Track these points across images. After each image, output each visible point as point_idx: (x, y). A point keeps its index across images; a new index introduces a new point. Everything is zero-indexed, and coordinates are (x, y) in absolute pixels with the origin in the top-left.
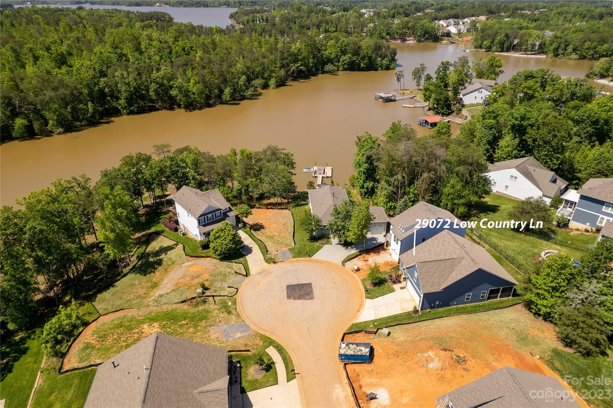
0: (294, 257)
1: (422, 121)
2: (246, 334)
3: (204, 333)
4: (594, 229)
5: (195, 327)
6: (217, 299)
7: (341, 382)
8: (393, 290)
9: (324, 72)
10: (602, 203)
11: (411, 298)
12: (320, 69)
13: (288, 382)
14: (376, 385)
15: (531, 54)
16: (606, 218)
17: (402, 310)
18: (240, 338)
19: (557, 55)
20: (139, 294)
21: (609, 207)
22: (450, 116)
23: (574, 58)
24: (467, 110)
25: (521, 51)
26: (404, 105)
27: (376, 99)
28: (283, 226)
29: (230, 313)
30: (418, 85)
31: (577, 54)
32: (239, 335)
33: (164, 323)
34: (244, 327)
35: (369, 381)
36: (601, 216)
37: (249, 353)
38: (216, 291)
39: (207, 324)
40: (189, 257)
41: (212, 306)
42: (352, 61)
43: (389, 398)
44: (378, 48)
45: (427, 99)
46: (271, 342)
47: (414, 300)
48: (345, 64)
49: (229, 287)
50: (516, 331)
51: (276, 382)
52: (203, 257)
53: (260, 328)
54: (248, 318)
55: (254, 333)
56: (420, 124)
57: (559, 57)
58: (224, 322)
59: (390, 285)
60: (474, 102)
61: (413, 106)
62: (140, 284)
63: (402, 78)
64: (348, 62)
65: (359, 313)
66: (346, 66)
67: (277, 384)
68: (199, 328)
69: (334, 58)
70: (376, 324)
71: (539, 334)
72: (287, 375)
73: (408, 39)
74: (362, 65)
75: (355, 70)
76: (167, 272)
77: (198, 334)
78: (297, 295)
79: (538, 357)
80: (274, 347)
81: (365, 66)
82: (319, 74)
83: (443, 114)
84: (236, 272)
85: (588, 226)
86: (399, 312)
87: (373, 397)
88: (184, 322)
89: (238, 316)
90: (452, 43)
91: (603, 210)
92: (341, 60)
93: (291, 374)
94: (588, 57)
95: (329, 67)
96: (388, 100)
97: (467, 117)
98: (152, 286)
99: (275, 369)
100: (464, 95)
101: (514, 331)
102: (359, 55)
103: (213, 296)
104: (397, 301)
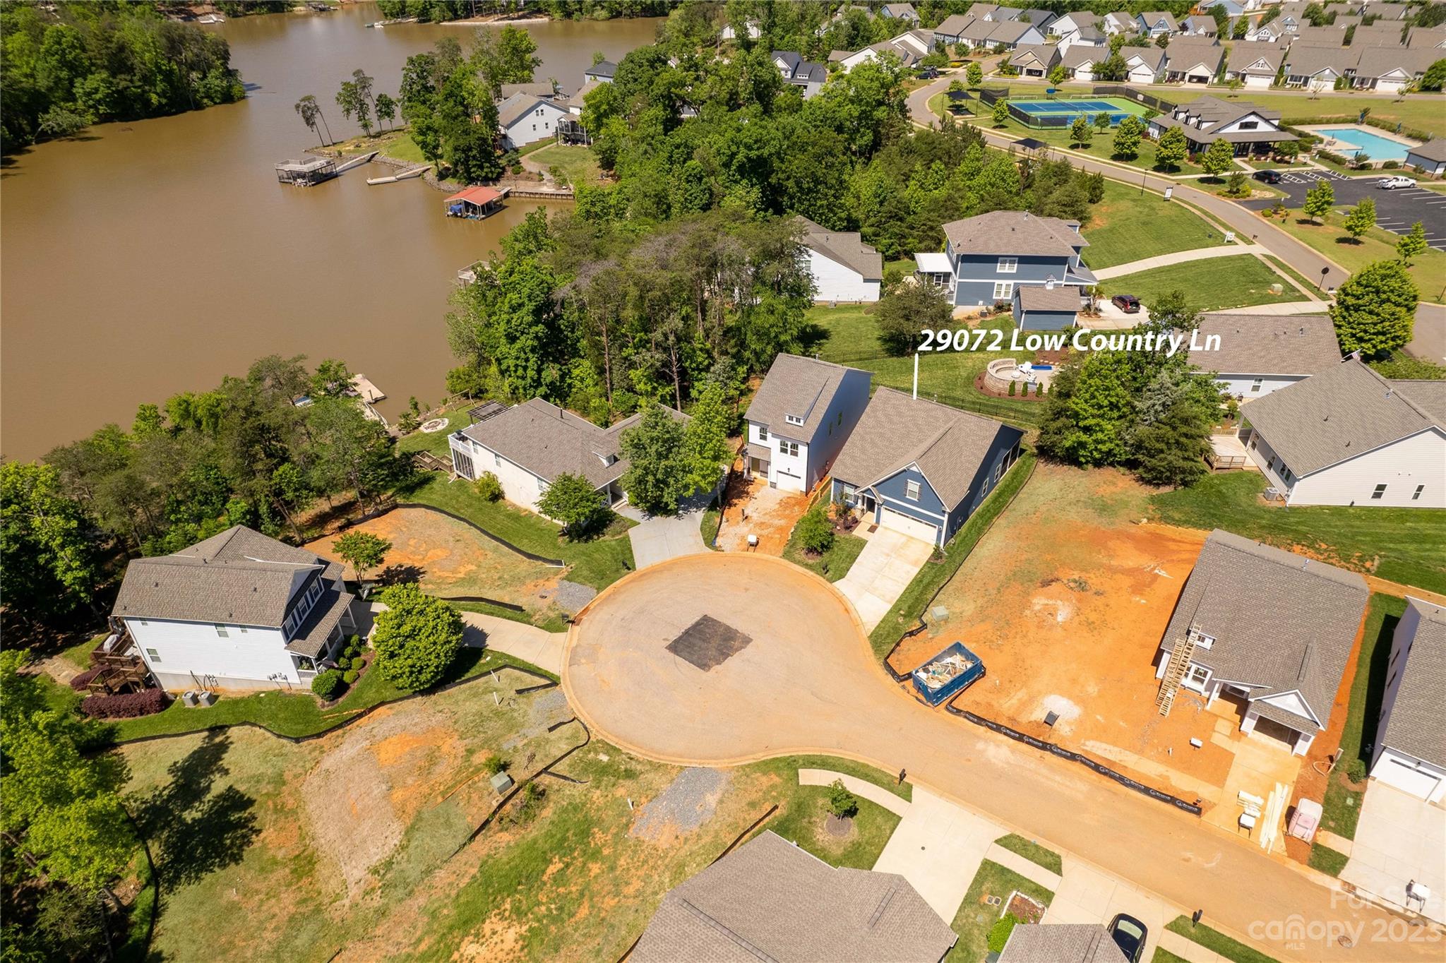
0: (599, 590)
1: (457, 208)
2: (723, 785)
3: (635, 852)
4: (991, 308)
5: (595, 855)
6: (560, 768)
7: (979, 738)
8: (861, 544)
9: (44, 137)
10: (993, 259)
11: (904, 539)
12: (28, 129)
13: (910, 801)
14: (1032, 700)
15: (519, 18)
16: (1004, 282)
17: (915, 564)
18: (721, 802)
19: (569, 15)
20: (283, 917)
21: (1005, 262)
22: (503, 182)
23: (601, 17)
24: (530, 158)
25: (495, 12)
26: (369, 181)
27: (282, 181)
28: (460, 545)
29: (630, 774)
30: (365, 126)
31: (603, 8)
32: (711, 799)
33: (508, 906)
34: (699, 778)
35: (1014, 701)
36: (997, 282)
37: (777, 812)
38: (532, 758)
39: (614, 830)
40: (314, 742)
41: (574, 792)
42: (118, 91)
43: (1071, 702)
44: (174, 44)
45: (432, 153)
46: (791, 765)
47: (912, 538)
48: (99, 102)
49: (551, 729)
50: (1085, 502)
51: (894, 820)
52: (360, 716)
53: (732, 757)
54: (681, 756)
55: (734, 774)
56: (455, 215)
57: (575, 16)
58: (643, 800)
59: (847, 537)
60: (535, 137)
61: (393, 178)
62: (247, 893)
63: (318, 115)
64: (107, 95)
65: (854, 614)
66: (102, 109)
67: (900, 818)
68: (606, 852)
69: (50, 89)
70: (902, 612)
71: (1113, 488)
72: (892, 792)
73: (195, 10)
74: (154, 99)
75: (137, 117)
76: (293, 812)
77: (622, 862)
78: (712, 652)
79: (1145, 520)
80: (805, 766)
81: (164, 101)
82: (28, 143)
83: (486, 181)
84: (519, 692)
85: (980, 307)
86: (915, 571)
87: (1051, 719)
88: (552, 869)
89: (656, 767)
90: (322, 10)
91: (998, 271)
92: (78, 90)
93: (901, 786)
94: (624, 12)
95: (55, 118)
96: (319, 178)
97: (540, 174)
98: (293, 871)
99: (864, 800)
100: (508, 127)
101: (1080, 504)
102: (130, 70)
103: (545, 770)
104: (888, 555)
